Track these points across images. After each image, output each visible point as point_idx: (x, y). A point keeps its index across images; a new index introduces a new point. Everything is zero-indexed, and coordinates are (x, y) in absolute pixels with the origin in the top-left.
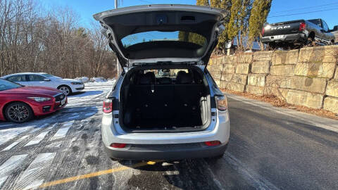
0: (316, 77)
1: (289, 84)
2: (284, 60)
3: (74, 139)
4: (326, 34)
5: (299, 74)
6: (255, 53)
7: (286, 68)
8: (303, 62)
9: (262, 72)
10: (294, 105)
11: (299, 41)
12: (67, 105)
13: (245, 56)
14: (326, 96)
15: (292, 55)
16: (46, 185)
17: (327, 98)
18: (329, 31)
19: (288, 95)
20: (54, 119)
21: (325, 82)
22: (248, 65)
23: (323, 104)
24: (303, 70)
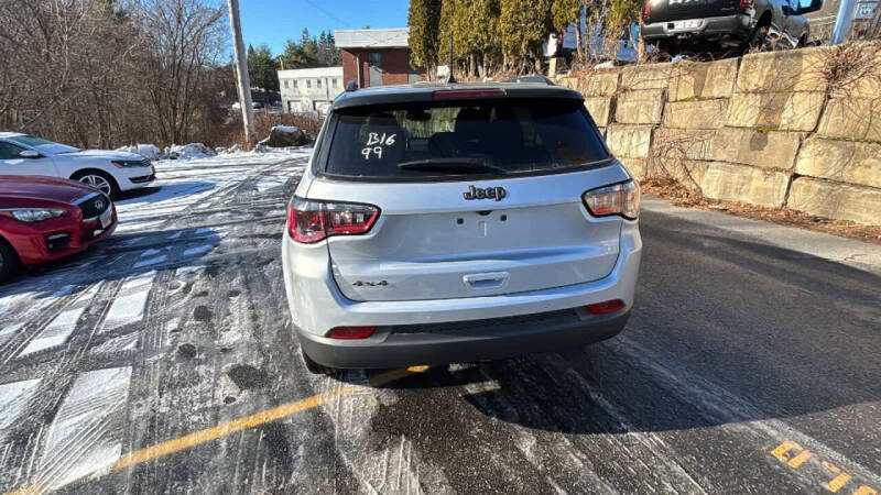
0: (775, 128)
1: (709, 149)
2: (699, 86)
3: (173, 325)
4: (795, 17)
5: (736, 123)
6: (626, 67)
7: (706, 107)
8: (747, 92)
9: (643, 119)
10: (720, 202)
11: (734, 37)
12: (119, 229)
13: (599, 76)
14: (796, 176)
15: (720, 73)
16: (132, 459)
17: (797, 181)
18: (802, 11)
19: (707, 176)
20: (88, 270)
21: (796, 141)
22: (608, 101)
23: (787, 194)
24: (745, 113)
